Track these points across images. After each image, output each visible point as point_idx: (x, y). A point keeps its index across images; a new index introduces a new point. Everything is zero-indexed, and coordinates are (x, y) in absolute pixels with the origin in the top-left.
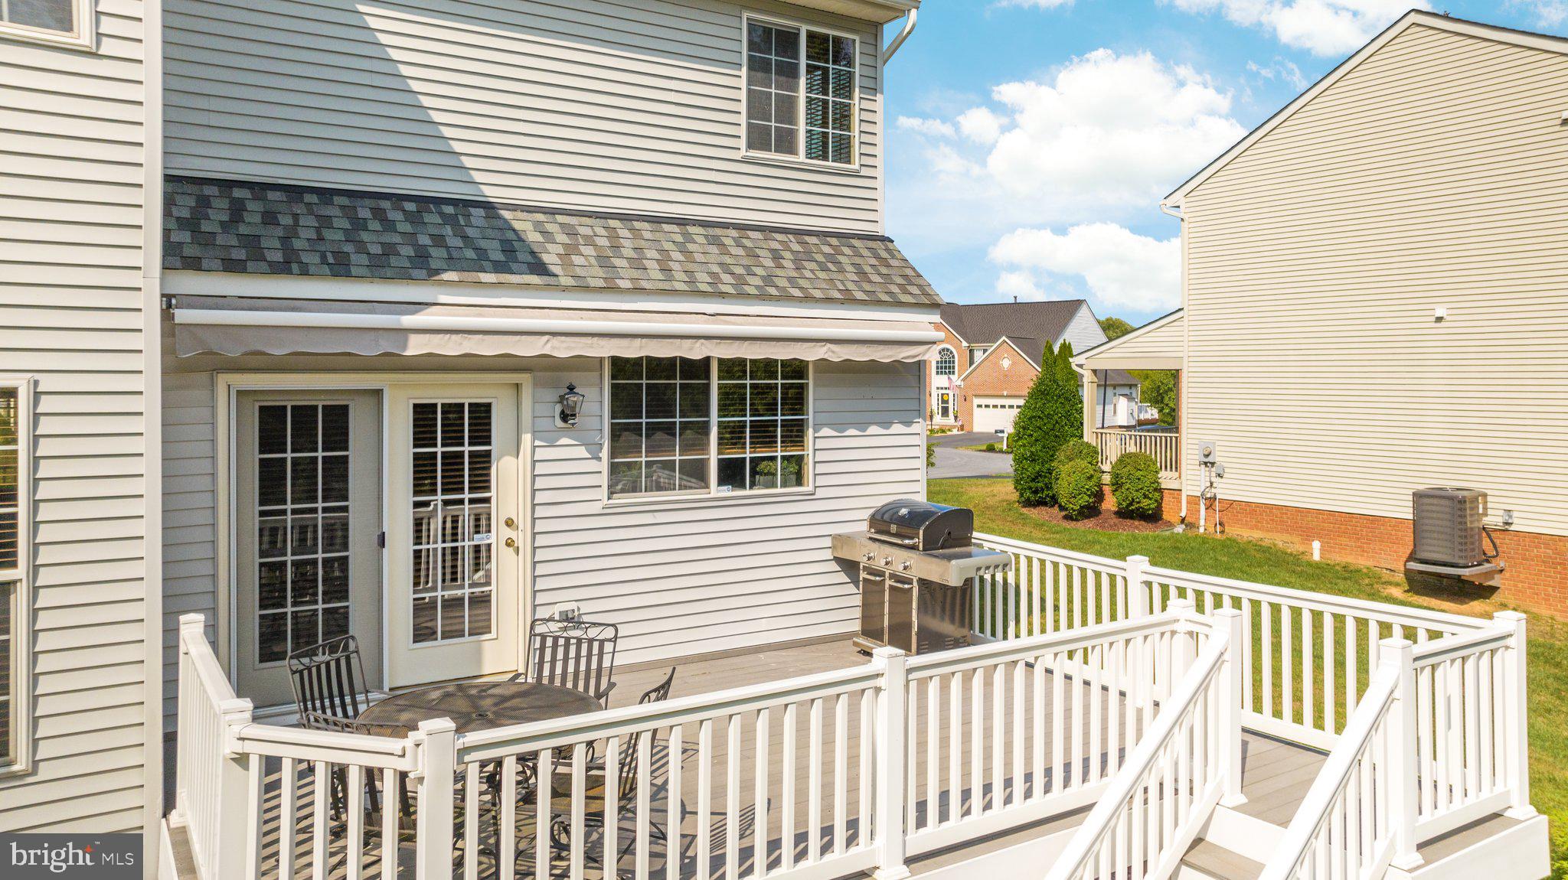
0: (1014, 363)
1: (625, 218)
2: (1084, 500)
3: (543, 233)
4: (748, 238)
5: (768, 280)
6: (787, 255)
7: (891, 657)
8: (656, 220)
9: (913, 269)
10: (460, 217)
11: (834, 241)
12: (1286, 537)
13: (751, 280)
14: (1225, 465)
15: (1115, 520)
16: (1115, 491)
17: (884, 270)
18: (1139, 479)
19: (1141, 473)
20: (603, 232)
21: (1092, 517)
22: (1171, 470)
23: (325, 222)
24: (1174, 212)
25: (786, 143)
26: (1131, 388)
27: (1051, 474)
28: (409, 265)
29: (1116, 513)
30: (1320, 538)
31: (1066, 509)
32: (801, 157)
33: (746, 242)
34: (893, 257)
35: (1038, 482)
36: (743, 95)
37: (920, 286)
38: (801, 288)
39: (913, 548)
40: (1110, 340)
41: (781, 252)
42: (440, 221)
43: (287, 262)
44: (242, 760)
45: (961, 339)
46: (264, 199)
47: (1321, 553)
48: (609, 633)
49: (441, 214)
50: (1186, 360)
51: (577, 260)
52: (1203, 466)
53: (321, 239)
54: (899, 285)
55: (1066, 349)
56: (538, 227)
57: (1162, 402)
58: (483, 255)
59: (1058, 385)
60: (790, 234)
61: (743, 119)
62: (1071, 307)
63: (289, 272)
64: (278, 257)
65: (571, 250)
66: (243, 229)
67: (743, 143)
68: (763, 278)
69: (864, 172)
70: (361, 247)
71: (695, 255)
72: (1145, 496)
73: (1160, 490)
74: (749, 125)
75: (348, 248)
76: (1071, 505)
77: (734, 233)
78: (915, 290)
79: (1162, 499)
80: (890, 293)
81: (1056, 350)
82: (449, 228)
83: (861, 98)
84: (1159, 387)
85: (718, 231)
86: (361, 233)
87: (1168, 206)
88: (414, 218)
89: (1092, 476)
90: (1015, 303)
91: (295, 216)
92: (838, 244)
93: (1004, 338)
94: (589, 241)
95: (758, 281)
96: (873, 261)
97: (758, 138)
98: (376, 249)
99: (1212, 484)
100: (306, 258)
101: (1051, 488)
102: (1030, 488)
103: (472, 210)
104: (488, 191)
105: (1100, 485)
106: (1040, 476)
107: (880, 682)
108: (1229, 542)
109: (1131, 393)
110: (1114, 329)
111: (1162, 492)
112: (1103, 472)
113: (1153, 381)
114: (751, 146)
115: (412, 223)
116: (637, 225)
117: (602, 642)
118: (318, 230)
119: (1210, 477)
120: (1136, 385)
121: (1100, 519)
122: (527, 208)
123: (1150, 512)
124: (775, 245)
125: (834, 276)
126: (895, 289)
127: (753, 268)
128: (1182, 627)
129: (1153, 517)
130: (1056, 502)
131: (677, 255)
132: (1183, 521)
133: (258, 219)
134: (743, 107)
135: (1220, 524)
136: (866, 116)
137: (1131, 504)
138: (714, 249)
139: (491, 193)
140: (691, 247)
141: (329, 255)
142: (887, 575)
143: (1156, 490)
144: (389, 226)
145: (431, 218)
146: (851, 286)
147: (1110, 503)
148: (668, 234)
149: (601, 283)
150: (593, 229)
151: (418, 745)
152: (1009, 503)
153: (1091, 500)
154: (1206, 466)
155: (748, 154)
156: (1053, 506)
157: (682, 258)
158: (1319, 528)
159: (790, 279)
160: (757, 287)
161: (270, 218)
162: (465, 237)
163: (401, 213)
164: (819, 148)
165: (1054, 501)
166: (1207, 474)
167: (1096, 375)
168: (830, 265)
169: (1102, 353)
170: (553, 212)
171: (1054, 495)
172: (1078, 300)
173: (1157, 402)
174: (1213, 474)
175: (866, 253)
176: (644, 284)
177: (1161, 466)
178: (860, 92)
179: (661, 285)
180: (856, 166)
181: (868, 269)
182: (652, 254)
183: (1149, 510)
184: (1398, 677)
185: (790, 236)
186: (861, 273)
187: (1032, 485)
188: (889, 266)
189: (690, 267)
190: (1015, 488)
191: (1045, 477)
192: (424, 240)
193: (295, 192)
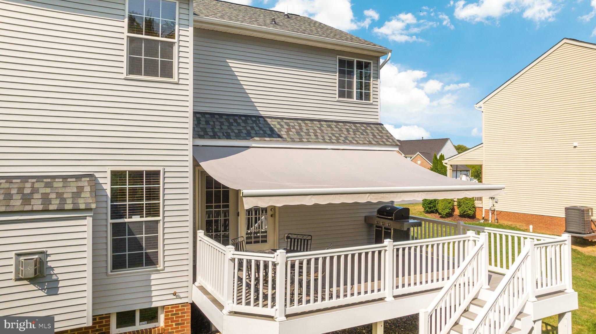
0: (422, 162)
1: (303, 120)
2: (447, 211)
3: (281, 125)
4: (339, 125)
5: (346, 138)
6: (351, 130)
7: (389, 242)
8: (312, 120)
9: (390, 134)
10: (257, 121)
11: (365, 125)
12: (520, 224)
13: (340, 138)
14: (498, 198)
15: (458, 218)
16: (458, 208)
17: (381, 134)
18: (467, 203)
19: (468, 201)
20: (297, 124)
21: (450, 217)
22: (479, 200)
23: (222, 124)
24: (480, 109)
25: (350, 96)
26: (467, 172)
27: (436, 202)
28: (246, 136)
29: (459, 216)
30: (532, 224)
31: (441, 214)
32: (355, 99)
33: (338, 126)
34: (383, 130)
35: (431, 205)
36: (337, 81)
37: (392, 139)
38: (356, 141)
39: (391, 219)
40: (459, 153)
41: (349, 129)
42: (252, 122)
43: (214, 135)
44: (233, 260)
45: (402, 153)
46: (205, 117)
47: (533, 230)
48: (309, 238)
49: (252, 120)
50: (484, 161)
51: (291, 133)
52: (490, 199)
53: (222, 128)
54: (386, 139)
55: (442, 157)
56: (279, 123)
57: (479, 177)
58: (265, 132)
59: (438, 170)
60: (352, 123)
61: (337, 89)
62: (444, 141)
63: (215, 138)
64: (211, 134)
65: (289, 130)
66: (201, 126)
67: (337, 96)
68: (344, 137)
69: (374, 103)
70: (233, 131)
71: (324, 131)
72: (470, 210)
73: (474, 207)
74: (339, 90)
75: (229, 131)
76: (443, 213)
77: (335, 124)
78: (390, 140)
79: (476, 210)
80: (383, 142)
81: (438, 157)
82: (254, 124)
83: (373, 80)
84: (478, 171)
85: (330, 123)
86: (232, 126)
87: (478, 107)
88: (245, 122)
89: (450, 202)
90: (423, 140)
91: (214, 122)
92: (366, 126)
93: (418, 153)
94: (294, 127)
95: (343, 139)
96: (377, 132)
97: (342, 94)
98: (236, 131)
99: (494, 205)
100: (219, 134)
101: (436, 207)
102: (428, 207)
103: (260, 119)
104: (261, 113)
105: (453, 206)
106: (432, 202)
107: (386, 248)
108: (499, 226)
109: (467, 173)
110: (460, 149)
111: (476, 208)
112: (455, 201)
113: (476, 169)
114: (339, 97)
115: (244, 123)
116: (307, 122)
117: (308, 240)
118: (220, 126)
119: (493, 202)
120: (469, 171)
121: (453, 218)
122: (275, 118)
123: (471, 215)
124: (347, 127)
125: (365, 136)
126: (384, 140)
127: (341, 135)
128: (471, 239)
129: (473, 217)
130: (438, 212)
131: (319, 131)
132: (483, 218)
133: (204, 123)
134: (337, 85)
135: (497, 220)
136: (374, 86)
137: (464, 212)
138: (329, 129)
139: (262, 113)
140: (322, 128)
141: (224, 133)
142: (383, 228)
143: (473, 207)
144: (239, 124)
145: (250, 122)
146: (371, 140)
147: (457, 212)
148: (315, 125)
149: (298, 140)
150: (294, 124)
151: (277, 255)
152: (421, 212)
153: (450, 211)
154: (492, 199)
155: (339, 99)
156: (436, 213)
157: (320, 132)
158: (532, 221)
159: (353, 138)
160: (343, 140)
161: (207, 123)
162: (259, 127)
163: (241, 120)
164: (360, 96)
165: (437, 211)
166: (492, 202)
167: (452, 167)
168: (364, 133)
169: (454, 159)
170: (282, 119)
171: (437, 209)
172: (447, 139)
173: (477, 177)
174: (494, 202)
175: (375, 129)
176: (310, 140)
177: (475, 199)
178: (373, 79)
179: (315, 140)
180: (372, 102)
181: (376, 134)
182: (311, 131)
183: (471, 214)
184: (529, 250)
185: (352, 124)
186: (374, 135)
187: (429, 205)
188: (382, 133)
189: (323, 134)
190: (423, 207)
191: (434, 203)
192: (249, 128)
193: (213, 115)
